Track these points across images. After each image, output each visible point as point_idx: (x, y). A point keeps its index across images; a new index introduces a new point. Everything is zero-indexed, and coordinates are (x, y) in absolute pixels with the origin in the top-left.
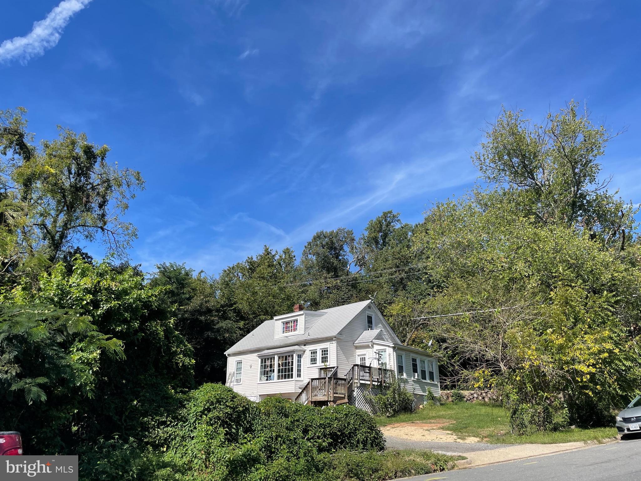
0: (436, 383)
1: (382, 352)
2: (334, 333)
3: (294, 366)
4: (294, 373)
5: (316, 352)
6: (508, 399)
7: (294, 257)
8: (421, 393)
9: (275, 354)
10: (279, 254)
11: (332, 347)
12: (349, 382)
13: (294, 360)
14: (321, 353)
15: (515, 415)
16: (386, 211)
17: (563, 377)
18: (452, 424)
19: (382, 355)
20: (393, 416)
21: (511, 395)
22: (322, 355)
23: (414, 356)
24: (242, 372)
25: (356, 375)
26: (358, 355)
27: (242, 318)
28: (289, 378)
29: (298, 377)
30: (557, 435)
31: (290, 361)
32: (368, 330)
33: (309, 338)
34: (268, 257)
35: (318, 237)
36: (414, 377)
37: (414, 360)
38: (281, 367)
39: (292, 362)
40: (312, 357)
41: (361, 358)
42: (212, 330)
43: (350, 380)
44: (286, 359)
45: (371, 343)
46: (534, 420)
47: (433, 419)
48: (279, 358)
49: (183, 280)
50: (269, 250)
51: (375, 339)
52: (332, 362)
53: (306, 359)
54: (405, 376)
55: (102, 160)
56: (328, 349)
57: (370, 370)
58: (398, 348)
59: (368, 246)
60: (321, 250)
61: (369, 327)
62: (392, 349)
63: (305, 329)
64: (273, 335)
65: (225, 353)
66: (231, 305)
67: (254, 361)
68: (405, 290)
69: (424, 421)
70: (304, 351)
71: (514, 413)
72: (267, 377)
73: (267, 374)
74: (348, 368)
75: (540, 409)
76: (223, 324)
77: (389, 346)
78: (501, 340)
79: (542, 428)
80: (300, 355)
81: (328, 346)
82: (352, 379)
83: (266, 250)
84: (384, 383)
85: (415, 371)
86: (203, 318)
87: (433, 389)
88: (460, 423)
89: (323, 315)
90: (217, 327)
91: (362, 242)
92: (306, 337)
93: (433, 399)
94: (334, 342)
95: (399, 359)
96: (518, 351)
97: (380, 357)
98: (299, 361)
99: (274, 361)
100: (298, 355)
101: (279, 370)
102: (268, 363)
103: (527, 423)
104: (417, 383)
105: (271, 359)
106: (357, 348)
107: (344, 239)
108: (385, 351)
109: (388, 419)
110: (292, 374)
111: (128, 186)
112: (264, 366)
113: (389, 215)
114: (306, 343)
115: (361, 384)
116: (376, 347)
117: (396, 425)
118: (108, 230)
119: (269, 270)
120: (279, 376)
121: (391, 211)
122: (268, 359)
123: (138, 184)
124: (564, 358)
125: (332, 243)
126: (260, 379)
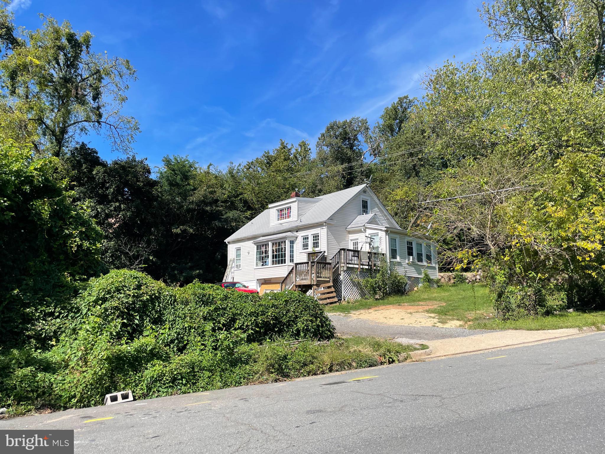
0: (434, 265)
1: (375, 236)
2: (324, 218)
3: (286, 252)
4: (286, 258)
5: (308, 237)
6: (494, 282)
7: (310, 149)
8: (416, 276)
9: (269, 241)
10: (295, 147)
11: (323, 232)
12: (335, 266)
13: (286, 246)
14: (312, 239)
15: (500, 298)
16: (402, 96)
17: (560, 256)
18: (440, 306)
19: (374, 239)
20: (382, 299)
21: (498, 277)
22: (314, 240)
23: (410, 239)
24: (241, 258)
25: (343, 259)
26: (351, 240)
27: (249, 208)
28: (282, 263)
29: (291, 262)
30: (549, 319)
31: (283, 247)
32: (363, 214)
33: (301, 224)
34: (284, 151)
35: (331, 128)
36: (409, 260)
37: (409, 243)
38: (275, 253)
39: (285, 248)
40: (304, 242)
41: (353, 243)
42: (220, 220)
43: (336, 265)
44: (279, 246)
45: (363, 227)
46: (523, 303)
47: (423, 302)
48: (273, 244)
49: (187, 172)
50: (285, 144)
51: (368, 223)
52: (323, 247)
53: (298, 245)
54: (398, 259)
55: (87, 49)
56: (319, 235)
57: (358, 254)
58: (391, 232)
59: (383, 134)
60: (334, 141)
61: (364, 211)
62: (384, 233)
63: (298, 215)
64: (269, 223)
65: (225, 241)
66: (238, 196)
67: (250, 248)
68: (417, 176)
69: (412, 304)
70: (297, 237)
71: (500, 295)
72: (263, 262)
73: (263, 260)
74: (334, 252)
75: (530, 291)
76: (231, 214)
77: (381, 230)
78: (490, 217)
79: (532, 312)
80: (293, 241)
81: (319, 232)
82: (338, 263)
83: (282, 144)
84: (375, 266)
85: (410, 253)
86: (208, 208)
87: (429, 272)
88: (450, 305)
89: (317, 202)
90: (224, 217)
91: (377, 130)
92: (299, 224)
93: (429, 282)
94: (324, 227)
95: (392, 242)
96: (508, 227)
97: (372, 241)
98: (292, 247)
99: (268, 248)
100: (291, 241)
101: (273, 255)
102: (263, 249)
103: (514, 306)
104: (413, 266)
105: (266, 245)
106: (350, 232)
107: (358, 129)
108: (378, 235)
109: (375, 301)
110: (285, 260)
111: (121, 76)
112: (259, 252)
113: (405, 101)
114: (298, 229)
115: (348, 267)
116: (369, 231)
117: (381, 308)
118: (110, 125)
119: (285, 163)
120: (273, 261)
121: (407, 96)
122: (263, 245)
123: (130, 73)
124: (563, 234)
125: (346, 133)
126: (257, 265)
